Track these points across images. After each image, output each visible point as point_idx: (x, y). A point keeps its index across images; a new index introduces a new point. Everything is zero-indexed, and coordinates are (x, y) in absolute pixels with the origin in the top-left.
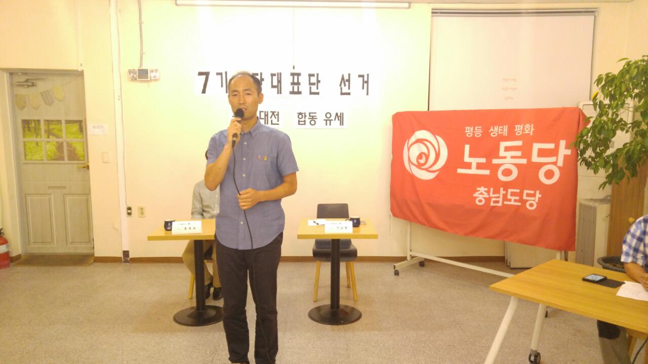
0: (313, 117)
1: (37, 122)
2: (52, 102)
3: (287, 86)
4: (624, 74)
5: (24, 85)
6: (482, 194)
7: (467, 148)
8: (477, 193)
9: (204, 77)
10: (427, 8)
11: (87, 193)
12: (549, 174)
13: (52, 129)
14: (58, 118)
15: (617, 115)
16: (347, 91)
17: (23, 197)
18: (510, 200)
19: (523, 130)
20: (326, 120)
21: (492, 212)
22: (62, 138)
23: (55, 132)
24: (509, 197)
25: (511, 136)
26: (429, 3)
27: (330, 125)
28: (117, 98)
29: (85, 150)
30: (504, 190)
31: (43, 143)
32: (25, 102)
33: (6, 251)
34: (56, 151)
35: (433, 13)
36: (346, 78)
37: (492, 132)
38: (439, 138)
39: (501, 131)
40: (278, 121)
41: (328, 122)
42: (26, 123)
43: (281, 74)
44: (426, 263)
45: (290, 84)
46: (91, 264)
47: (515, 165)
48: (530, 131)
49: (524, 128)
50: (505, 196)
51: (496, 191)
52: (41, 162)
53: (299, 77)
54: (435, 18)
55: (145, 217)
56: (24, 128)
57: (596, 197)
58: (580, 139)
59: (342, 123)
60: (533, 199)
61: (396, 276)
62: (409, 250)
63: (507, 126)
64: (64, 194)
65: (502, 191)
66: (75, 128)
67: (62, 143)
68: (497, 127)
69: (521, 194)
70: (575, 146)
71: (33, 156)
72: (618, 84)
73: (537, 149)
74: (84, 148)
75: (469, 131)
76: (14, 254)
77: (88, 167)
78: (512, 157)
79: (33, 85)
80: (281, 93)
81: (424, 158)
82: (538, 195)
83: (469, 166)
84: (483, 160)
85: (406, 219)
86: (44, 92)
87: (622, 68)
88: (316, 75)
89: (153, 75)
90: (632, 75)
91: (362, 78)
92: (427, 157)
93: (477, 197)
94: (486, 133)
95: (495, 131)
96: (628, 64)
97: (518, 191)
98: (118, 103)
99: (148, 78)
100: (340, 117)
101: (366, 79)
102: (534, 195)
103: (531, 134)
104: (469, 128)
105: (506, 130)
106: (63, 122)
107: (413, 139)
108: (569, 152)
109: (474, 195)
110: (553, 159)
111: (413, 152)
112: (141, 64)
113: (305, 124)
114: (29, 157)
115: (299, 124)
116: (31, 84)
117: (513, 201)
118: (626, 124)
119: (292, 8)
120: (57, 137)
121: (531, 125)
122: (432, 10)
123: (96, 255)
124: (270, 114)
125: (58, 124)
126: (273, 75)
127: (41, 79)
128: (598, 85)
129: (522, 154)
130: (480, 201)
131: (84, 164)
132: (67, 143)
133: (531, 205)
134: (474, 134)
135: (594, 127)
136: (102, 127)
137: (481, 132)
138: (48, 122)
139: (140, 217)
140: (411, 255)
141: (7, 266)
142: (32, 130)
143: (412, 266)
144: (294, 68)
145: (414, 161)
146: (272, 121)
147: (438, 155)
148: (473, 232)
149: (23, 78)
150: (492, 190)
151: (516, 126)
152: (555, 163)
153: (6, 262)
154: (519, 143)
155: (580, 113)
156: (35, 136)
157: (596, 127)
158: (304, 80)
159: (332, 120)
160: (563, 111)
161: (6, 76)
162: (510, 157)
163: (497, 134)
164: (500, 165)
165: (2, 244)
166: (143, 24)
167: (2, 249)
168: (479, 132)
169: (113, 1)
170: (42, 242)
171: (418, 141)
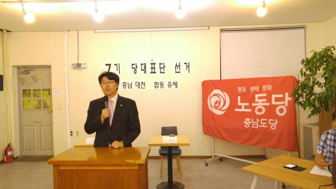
0: (162, 84)
1: (29, 91)
2: (37, 81)
4: (314, 58)
5: (24, 73)
6: (248, 122)
7: (239, 98)
8: (245, 121)
9: (108, 66)
10: (218, 29)
11: (52, 125)
12: (281, 111)
13: (36, 94)
14: (39, 88)
15: (316, 79)
16: (179, 71)
17: (21, 127)
18: (262, 125)
19: (267, 88)
20: (169, 86)
21: (253, 132)
22: (41, 98)
23: (38, 95)
24: (261, 123)
25: (261, 91)
26: (218, 26)
27: (171, 88)
28: (66, 78)
30: (259, 120)
31: (32, 100)
32: (24, 81)
33: (11, 154)
34: (38, 104)
35: (221, 31)
36: (178, 64)
37: (251, 89)
38: (225, 93)
39: (255, 89)
40: (145, 87)
41: (170, 86)
42: (24, 91)
43: (146, 63)
44: (223, 159)
45: (150, 68)
47: (263, 106)
49: (267, 87)
50: (259, 123)
51: (255, 120)
52: (30, 110)
53: (155, 65)
54: (222, 33)
55: (79, 136)
56: (23, 93)
57: (312, 123)
58: (295, 92)
59: (176, 87)
60: (274, 124)
61: (207, 166)
62: (213, 152)
63: (258, 86)
64: (41, 125)
65: (258, 120)
66: (47, 93)
67: (41, 100)
68: (254, 87)
69: (267, 122)
70: (293, 95)
71: (27, 107)
73: (274, 98)
74: (51, 102)
75: (240, 89)
76: (15, 156)
77: (52, 111)
78: (262, 102)
79: (28, 73)
80: (146, 73)
81: (218, 103)
82: (276, 122)
83: (240, 107)
84: (247, 104)
85: (210, 136)
86: (33, 76)
87: (312, 55)
88: (163, 64)
89: (83, 66)
90: (317, 59)
91: (186, 65)
92: (220, 103)
93: (246, 123)
94: (248, 90)
95: (253, 89)
96: (315, 53)
97: (266, 120)
98: (67, 80)
99: (81, 68)
100: (176, 84)
101: (188, 65)
102: (274, 122)
103: (271, 90)
104: (239, 88)
105: (258, 88)
106: (42, 90)
107: (212, 94)
108: (290, 99)
109: (244, 122)
110: (283, 103)
111: (212, 101)
112: (78, 61)
113: (158, 88)
114: (25, 108)
115: (155, 88)
116: (27, 72)
117: (264, 125)
118: (321, 84)
119: (151, 32)
120: (39, 97)
121: (270, 85)
122: (221, 29)
124: (141, 83)
125: (39, 91)
126: (142, 64)
127: (32, 70)
128: (302, 64)
129: (267, 100)
130: (247, 125)
131: (50, 110)
132: (43, 100)
133: (273, 127)
134: (242, 91)
135: (301, 86)
136: (59, 92)
137: (246, 89)
138: (35, 90)
139: (77, 136)
140: (214, 155)
141: (12, 162)
142: (27, 94)
143: (216, 161)
144: (152, 61)
145: (213, 105)
146: (142, 87)
147: (225, 102)
148: (245, 142)
149: (24, 70)
150: (252, 119)
151: (263, 86)
152: (284, 105)
153: (11, 160)
154: (265, 95)
155: (294, 78)
156: (28, 97)
158: (157, 66)
160: (286, 77)
161: (16, 69)
162: (261, 102)
163: (253, 90)
164: (256, 107)
165: (9, 151)
166: (79, 42)
167: (9, 153)
168: (244, 90)
169: (66, 32)
170: (30, 150)
171: (215, 95)
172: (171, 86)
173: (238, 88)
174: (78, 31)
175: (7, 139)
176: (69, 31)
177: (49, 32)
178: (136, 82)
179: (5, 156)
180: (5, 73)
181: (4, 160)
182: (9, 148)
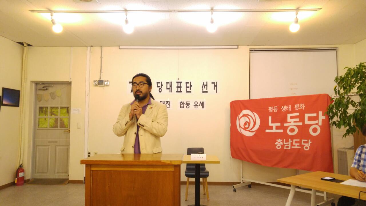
0: (188, 104)
1: (46, 108)
2: (55, 98)
3: (174, 88)
4: (348, 75)
5: (42, 90)
6: (279, 143)
7: (270, 118)
8: (277, 143)
10: (248, 48)
11: (68, 145)
12: (315, 130)
13: (54, 111)
14: (56, 106)
15: (350, 99)
16: (206, 90)
17: (35, 147)
18: (295, 146)
19: (299, 107)
20: (195, 106)
21: (285, 153)
22: (58, 116)
23: (55, 113)
24: (294, 144)
25: (293, 111)
26: (248, 46)
27: (197, 108)
28: (87, 95)
29: (69, 122)
30: (291, 140)
31: (48, 118)
32: (42, 98)
33: (23, 176)
34: (54, 123)
35: (250, 51)
36: (205, 84)
37: (283, 109)
38: (255, 114)
39: (287, 108)
40: (170, 106)
42: (41, 108)
43: (171, 82)
44: (252, 185)
45: (176, 87)
46: (66, 184)
47: (297, 126)
48: (303, 107)
49: (299, 106)
50: (292, 143)
51: (287, 141)
52: (46, 128)
53: (181, 84)
54: (251, 53)
56: (40, 111)
57: (346, 147)
58: (329, 111)
59: (203, 107)
60: (307, 144)
61: (235, 192)
62: (242, 177)
63: (290, 105)
64: (56, 146)
65: (290, 141)
66: (65, 111)
67: (58, 118)
68: (285, 106)
69: (300, 142)
70: (327, 114)
71: (42, 125)
72: (346, 81)
73: (307, 117)
75: (271, 109)
76: (27, 178)
77: (69, 131)
78: (295, 122)
79: (47, 89)
80: (171, 92)
81: (247, 124)
82: (310, 142)
83: (271, 128)
84: (279, 124)
85: (239, 159)
86: (52, 93)
87: (346, 72)
88: (189, 83)
89: (106, 83)
90: (351, 74)
91: (213, 84)
92: (249, 124)
93: (277, 145)
94: (280, 110)
95: (285, 108)
96: (349, 70)
97: (299, 140)
98: (87, 97)
99: (103, 85)
100: (202, 104)
101: (215, 85)
102: (307, 142)
103: (304, 109)
104: (270, 107)
105: (290, 107)
106: (59, 108)
107: (241, 115)
108: (324, 118)
109: (275, 144)
110: (316, 122)
111: (241, 121)
112: (100, 78)
114: (40, 126)
115: (181, 108)
116: (45, 89)
117: (296, 146)
118: (355, 103)
119: (178, 50)
120: (56, 115)
121: (303, 104)
122: (250, 49)
123: (71, 178)
125: (57, 109)
126: (167, 83)
127: (51, 86)
128: (336, 82)
129: (299, 120)
130: (279, 147)
131: (67, 129)
132: (60, 118)
133: (306, 148)
134: (273, 110)
136: (78, 110)
137: (277, 109)
138: (52, 108)
140: (243, 181)
141: (22, 184)
142: (44, 112)
143: (244, 187)
144: (178, 79)
145: (242, 126)
147: (255, 123)
148: (276, 164)
149: (42, 86)
150: (284, 140)
151: (295, 105)
152: (317, 124)
153: (22, 182)
154: (297, 114)
155: (328, 96)
156: (44, 115)
157: (337, 103)
158: (183, 85)
160: (319, 96)
161: (34, 85)
162: (293, 122)
163: (285, 110)
164: (288, 127)
165: (21, 172)
166: (102, 59)
167: (21, 175)
168: (276, 109)
169: (89, 48)
170: (42, 172)
171: (244, 116)
172: (198, 106)
174: (101, 46)
175: (19, 159)
176: (92, 46)
177: (72, 48)
179: (16, 177)
180: (22, 88)
181: (14, 182)
182: (21, 169)
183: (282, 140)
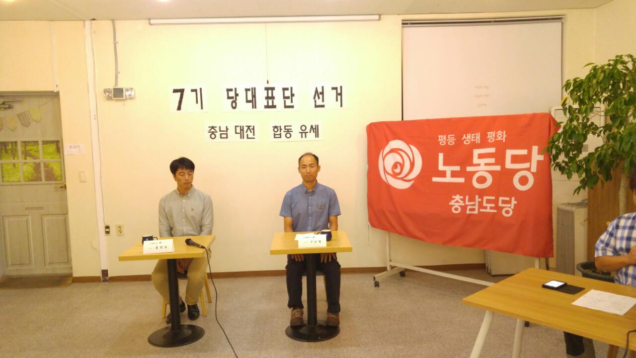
0: (288, 130)
1: (14, 144)
2: (29, 124)
3: (261, 100)
4: (591, 79)
6: (457, 202)
7: (441, 156)
8: (452, 201)
9: (179, 94)
10: (399, 19)
11: (65, 213)
12: (523, 181)
13: (30, 150)
14: (35, 139)
15: (588, 119)
16: (322, 104)
18: (486, 208)
19: (496, 137)
20: (302, 133)
21: (468, 220)
22: (39, 158)
23: (32, 153)
24: (485, 204)
25: (484, 143)
26: (399, 14)
27: (306, 137)
28: (93, 117)
29: (63, 170)
30: (479, 198)
31: (20, 164)
32: (2, 125)
34: (33, 172)
35: (403, 24)
36: (320, 90)
37: (465, 139)
38: (412, 147)
39: (474, 139)
40: (254, 135)
41: (304, 134)
42: (3, 145)
43: (255, 88)
44: (406, 273)
45: (265, 98)
46: (69, 285)
47: (489, 172)
49: (496, 135)
50: (481, 203)
51: (472, 199)
52: (18, 183)
53: (274, 91)
54: (405, 29)
55: (123, 235)
57: (572, 202)
58: (551, 145)
59: (317, 135)
60: (509, 205)
61: (377, 288)
62: (388, 260)
63: (479, 134)
64: (41, 215)
65: (477, 199)
66: (52, 148)
67: (39, 163)
68: (470, 134)
69: (496, 202)
70: (548, 151)
71: (10, 177)
72: (586, 89)
73: (510, 156)
74: (61, 168)
75: (442, 139)
77: (65, 186)
78: (486, 164)
79: (10, 107)
80: (256, 108)
81: (399, 166)
82: (514, 202)
83: (443, 174)
84: (457, 168)
85: (383, 229)
86: (21, 114)
87: (589, 73)
88: (290, 89)
89: (128, 93)
90: (599, 79)
91: (335, 91)
92: (402, 166)
93: (453, 205)
94: (459, 141)
95: (468, 138)
96: (595, 69)
97: (493, 198)
98: (94, 122)
99: (123, 97)
100: (315, 129)
101: (339, 92)
102: (509, 202)
103: (504, 141)
104: (442, 136)
105: (479, 137)
106: (40, 143)
107: (387, 149)
108: (541, 158)
109: (450, 204)
110: (526, 165)
111: (387, 162)
112: (116, 83)
113: (280, 137)
114: (6, 179)
115: (275, 137)
116: (7, 106)
117: (489, 209)
118: (598, 128)
119: (264, 24)
120: (34, 158)
121: (503, 132)
122: (403, 21)
123: (75, 275)
124: (245, 129)
125: (35, 145)
126: (247, 90)
127: (17, 101)
128: (566, 90)
129: (495, 161)
130: (456, 209)
131: (61, 184)
132: (44, 163)
133: (507, 212)
134: (447, 142)
135: (565, 132)
136: (79, 146)
137: (455, 140)
138: (25, 143)
139: (119, 236)
140: (391, 266)
142: (10, 152)
143: (393, 276)
144: (268, 82)
145: (389, 170)
146: (247, 135)
147: (412, 165)
148: (451, 241)
150: (467, 197)
151: (489, 133)
152: (529, 169)
154: (492, 150)
155: (550, 117)
156: (12, 158)
157: (567, 132)
158: (278, 94)
159: (307, 132)
160: (534, 116)
162: (484, 164)
163: (469, 141)
164: (475, 173)
166: (117, 45)
168: (451, 140)
169: (88, 23)
170: (19, 264)
171: (392, 151)
172: (307, 134)
173: (440, 136)
176: (94, 19)
177: (51, 22)
178: (236, 127)
183: (462, 197)
